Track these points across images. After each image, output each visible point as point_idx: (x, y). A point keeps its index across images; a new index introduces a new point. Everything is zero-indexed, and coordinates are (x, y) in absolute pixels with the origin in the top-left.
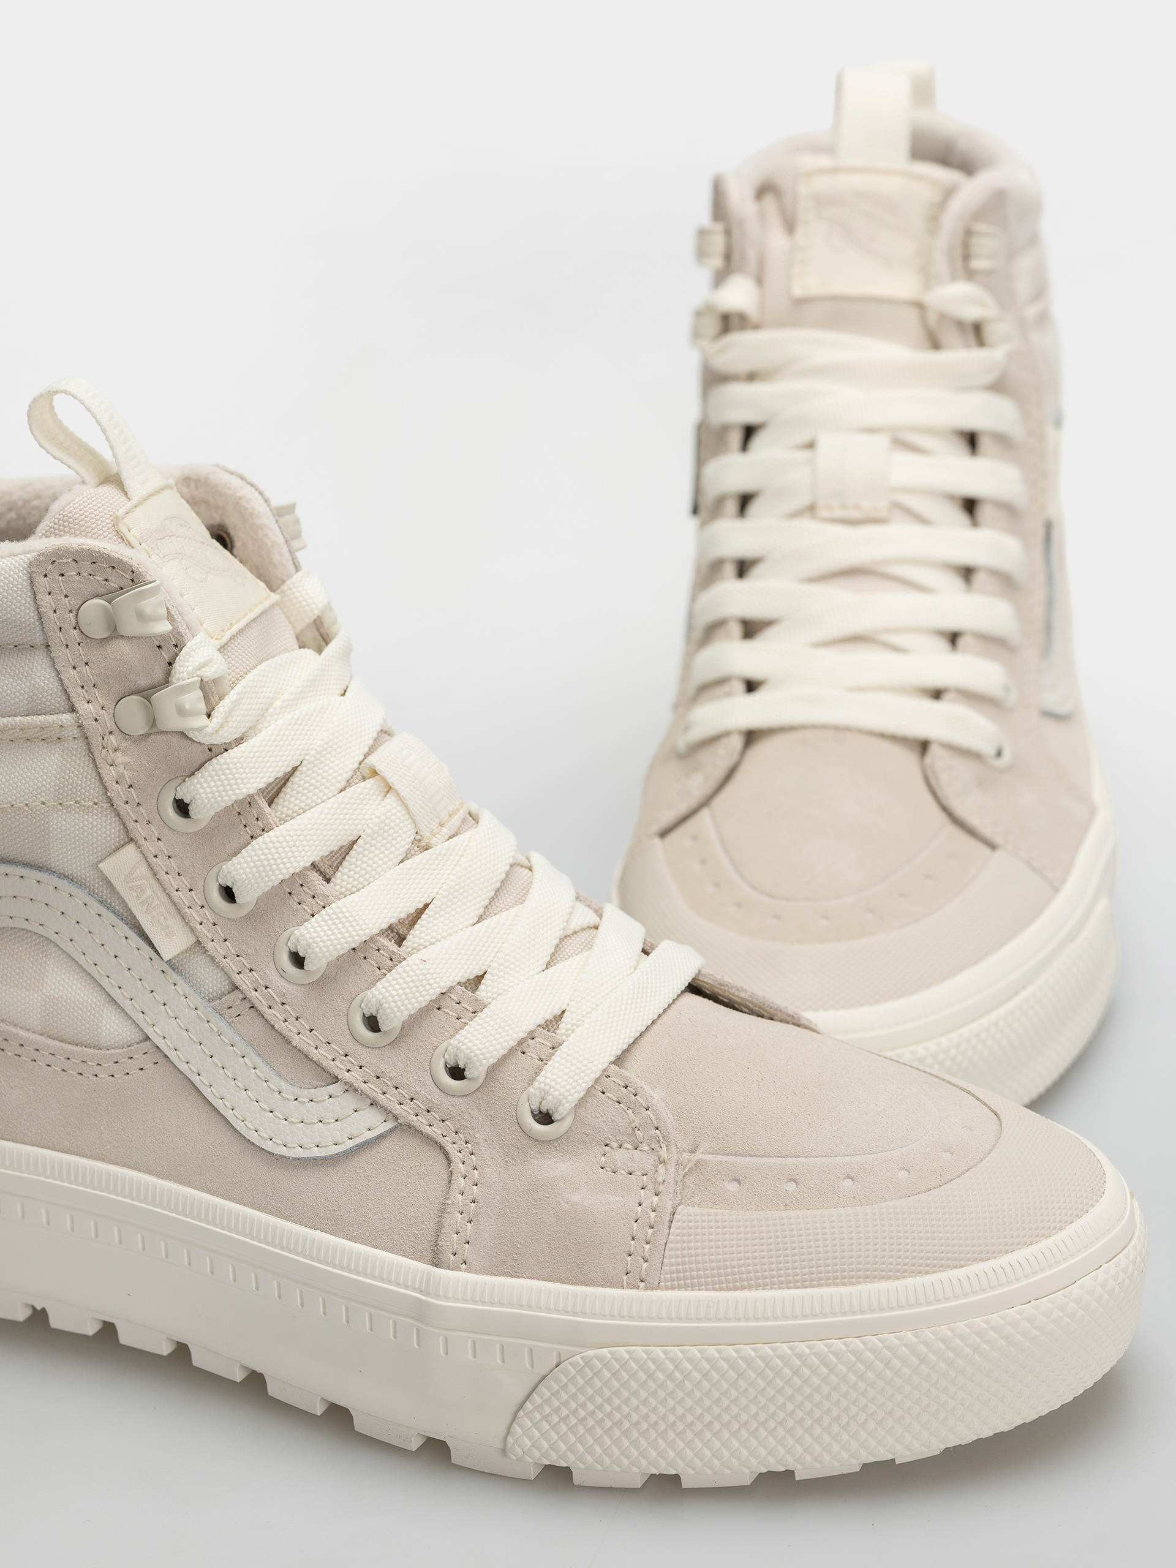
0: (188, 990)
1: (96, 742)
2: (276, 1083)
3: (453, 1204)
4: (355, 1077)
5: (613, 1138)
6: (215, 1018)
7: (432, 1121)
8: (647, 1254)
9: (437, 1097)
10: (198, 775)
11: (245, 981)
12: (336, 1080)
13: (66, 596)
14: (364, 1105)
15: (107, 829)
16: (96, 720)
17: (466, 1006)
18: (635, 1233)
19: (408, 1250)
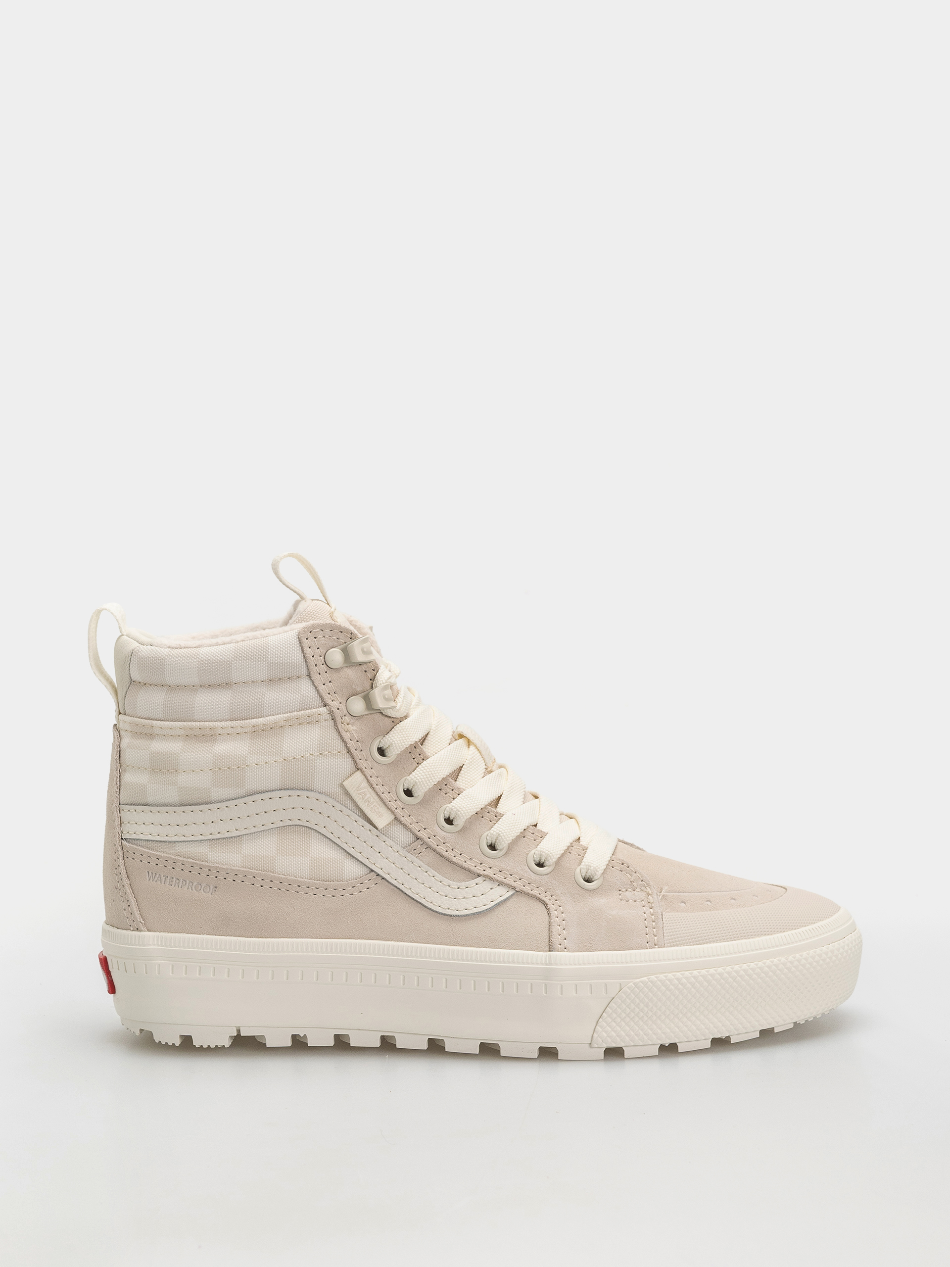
0: (392, 843)
1: (339, 720)
2: (446, 881)
3: (555, 921)
4: (489, 872)
5: (623, 887)
6: (409, 855)
7: (532, 888)
8: (655, 934)
9: (533, 876)
10: (391, 732)
11: (423, 834)
12: (479, 876)
13: (318, 648)
14: (495, 885)
15: (346, 764)
16: (338, 709)
17: (537, 834)
18: (647, 925)
19: (534, 948)
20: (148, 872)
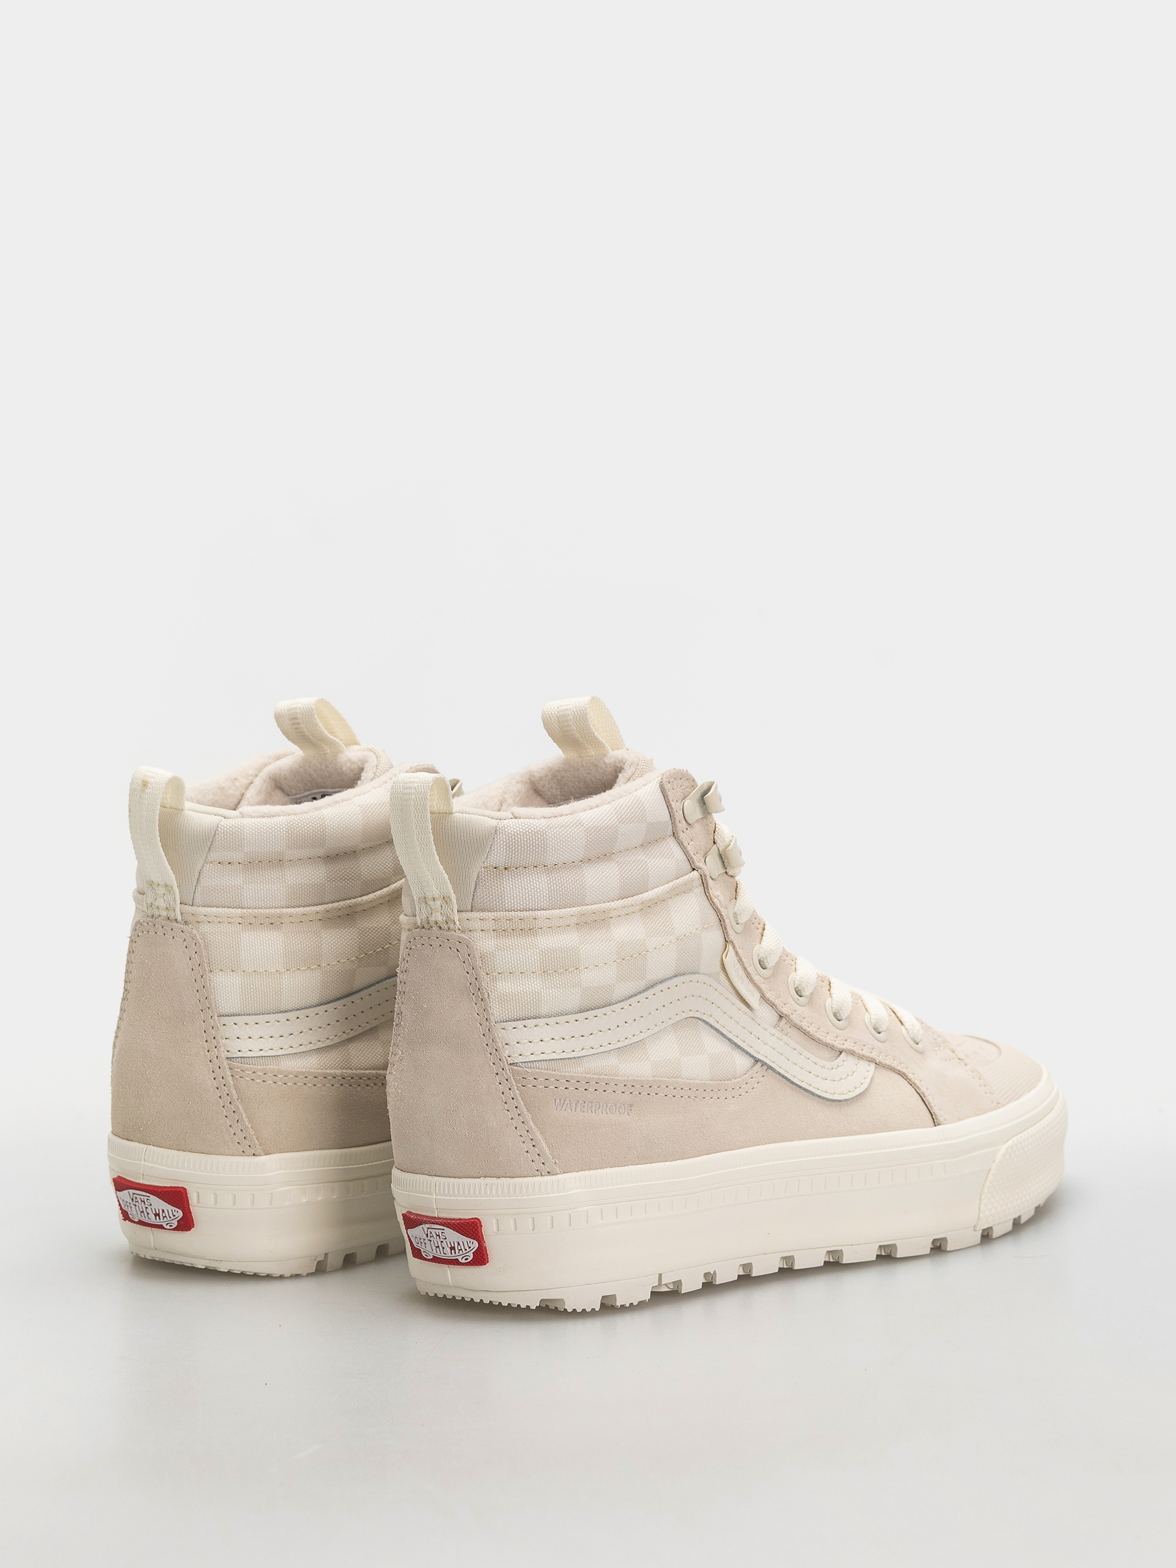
20: (555, 1099)
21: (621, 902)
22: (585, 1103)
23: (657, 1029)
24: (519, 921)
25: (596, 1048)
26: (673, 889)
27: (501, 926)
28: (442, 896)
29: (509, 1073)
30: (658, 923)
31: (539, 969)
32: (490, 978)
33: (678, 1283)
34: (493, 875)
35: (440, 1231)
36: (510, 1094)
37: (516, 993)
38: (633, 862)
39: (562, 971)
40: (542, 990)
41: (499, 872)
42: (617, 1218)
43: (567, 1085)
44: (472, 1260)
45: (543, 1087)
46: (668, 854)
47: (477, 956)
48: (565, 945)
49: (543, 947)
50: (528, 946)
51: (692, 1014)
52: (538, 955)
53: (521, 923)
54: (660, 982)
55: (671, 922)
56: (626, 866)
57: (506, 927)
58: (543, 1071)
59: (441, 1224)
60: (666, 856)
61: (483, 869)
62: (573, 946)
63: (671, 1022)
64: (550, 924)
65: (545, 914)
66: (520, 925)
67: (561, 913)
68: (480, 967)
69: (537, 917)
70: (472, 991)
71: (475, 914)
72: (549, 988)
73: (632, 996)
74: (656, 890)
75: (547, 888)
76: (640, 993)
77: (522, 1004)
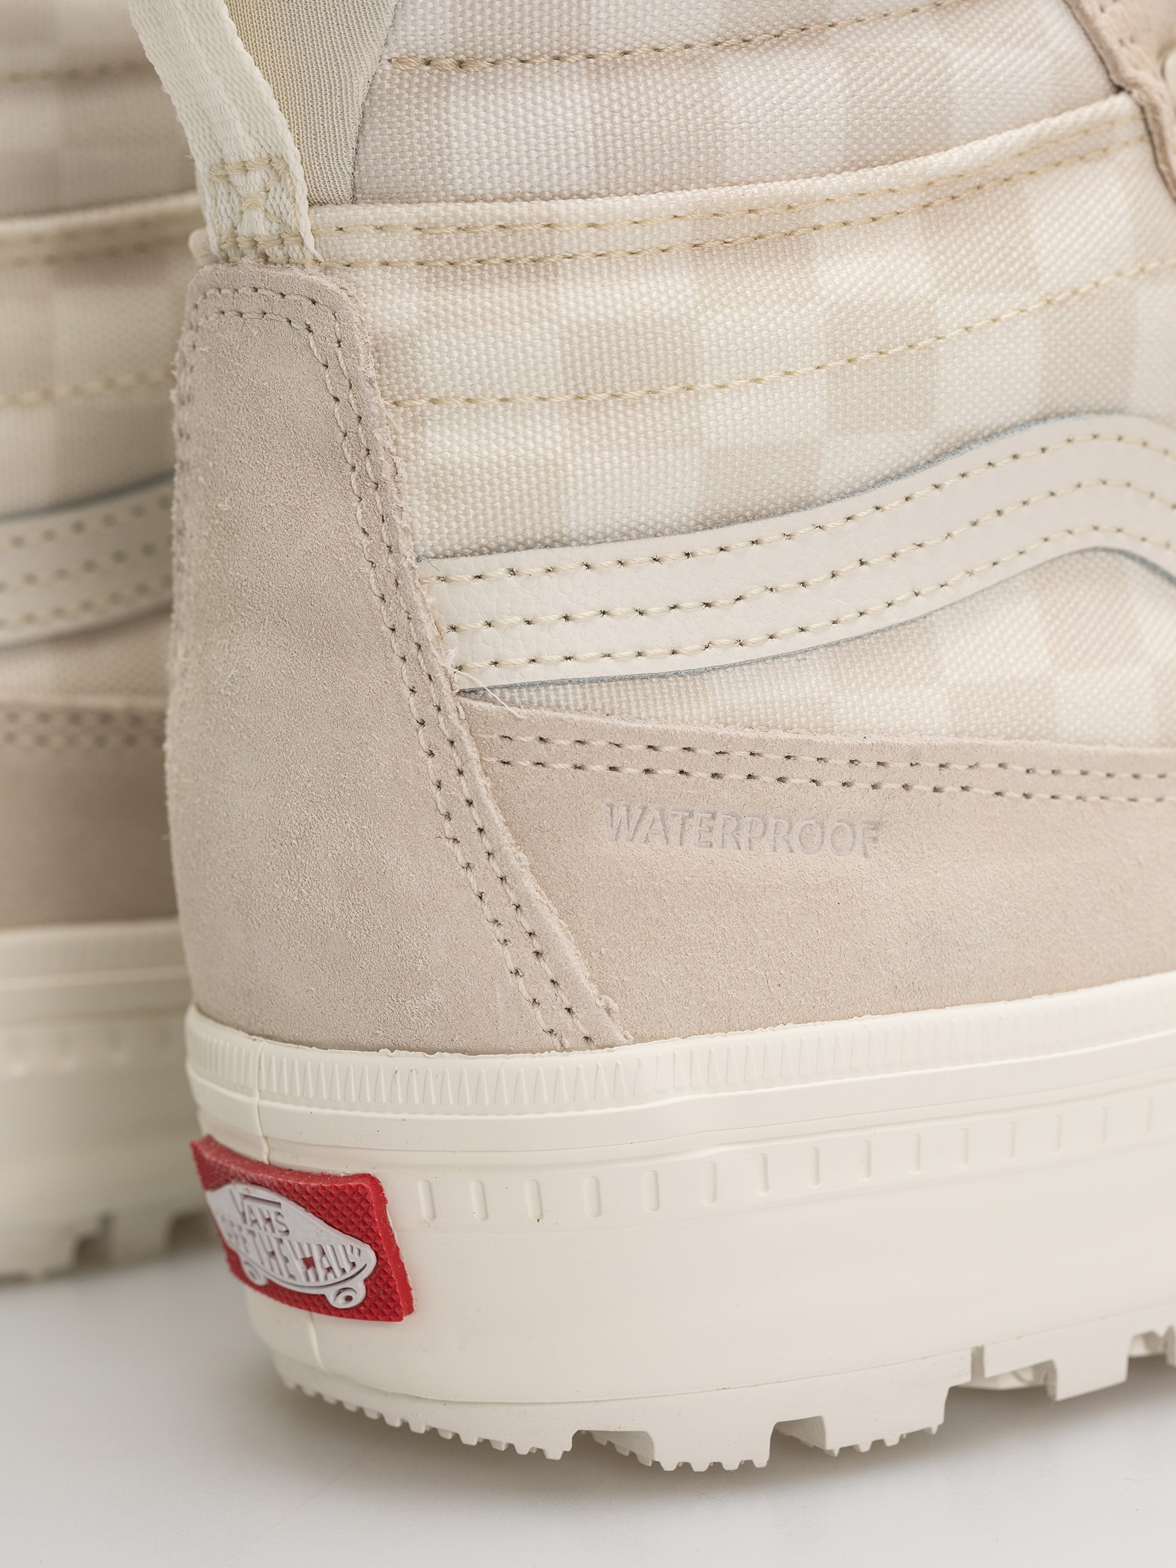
1: (1168, 136)
20: (611, 806)
21: (852, 179)
22: (713, 817)
23: (972, 585)
24: (500, 234)
25: (755, 643)
26: (1037, 145)
27: (440, 248)
28: (264, 155)
29: (456, 722)
30: (983, 252)
31: (562, 389)
32: (404, 415)
33: (1046, 1369)
34: (419, 85)
35: (273, 1209)
36: (461, 788)
37: (486, 464)
38: (898, 55)
39: (638, 393)
40: (569, 455)
41: (439, 77)
42: (818, 1180)
43: (650, 759)
44: (362, 1304)
45: (567, 766)
46: (1025, 36)
47: (360, 345)
48: (648, 311)
49: (573, 315)
50: (526, 313)
51: (1098, 539)
52: (557, 341)
53: (504, 239)
54: (988, 438)
55: (1029, 248)
56: (871, 66)
57: (457, 253)
58: (566, 716)
59: (278, 1189)
60: (1019, 42)
61: (388, 67)
62: (674, 315)
63: (1025, 562)
64: (602, 245)
65: (582, 210)
66: (501, 244)
67: (637, 208)
68: (371, 382)
69: (556, 221)
70: (348, 456)
71: (364, 213)
72: (592, 450)
73: (886, 479)
74: (977, 146)
75: (589, 126)
76: (914, 469)
77: (502, 501)
